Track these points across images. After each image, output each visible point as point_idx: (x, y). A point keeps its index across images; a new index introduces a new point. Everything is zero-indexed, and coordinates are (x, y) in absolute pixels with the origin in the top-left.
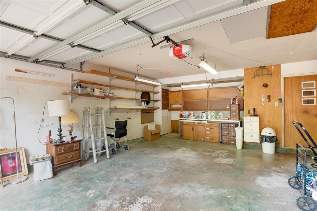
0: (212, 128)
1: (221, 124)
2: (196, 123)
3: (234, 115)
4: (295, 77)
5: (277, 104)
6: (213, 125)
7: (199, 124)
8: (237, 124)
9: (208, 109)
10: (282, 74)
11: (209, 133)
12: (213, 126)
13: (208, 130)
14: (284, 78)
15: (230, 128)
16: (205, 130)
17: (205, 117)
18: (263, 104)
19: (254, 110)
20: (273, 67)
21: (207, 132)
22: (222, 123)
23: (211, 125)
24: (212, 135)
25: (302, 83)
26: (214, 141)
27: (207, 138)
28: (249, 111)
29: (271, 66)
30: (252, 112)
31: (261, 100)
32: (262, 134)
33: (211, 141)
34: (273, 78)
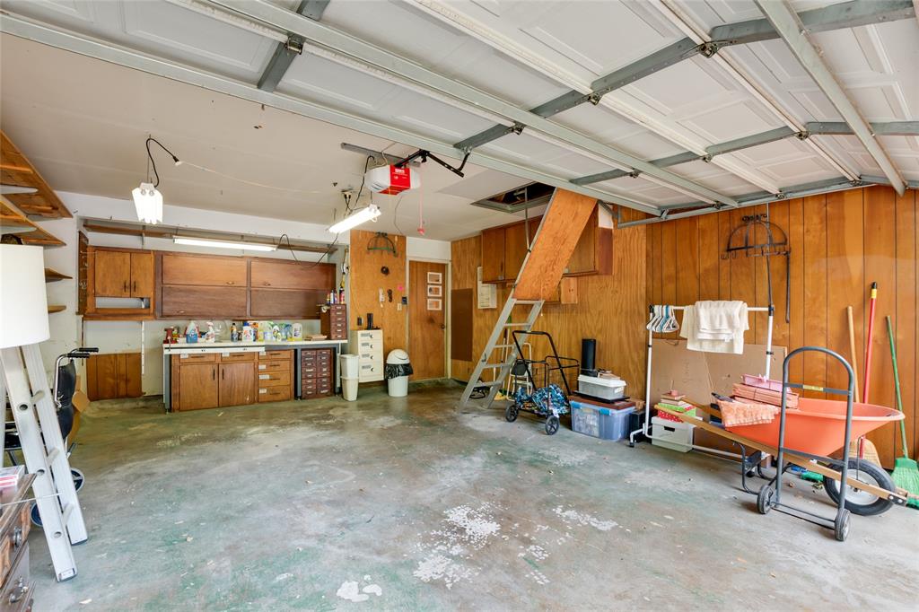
0: (276, 363)
1: (299, 351)
2: (228, 355)
3: (339, 328)
4: (421, 263)
5: (399, 306)
6: (277, 357)
7: (236, 358)
8: (335, 349)
9: (248, 313)
10: (407, 254)
11: (267, 377)
12: (278, 360)
13: (263, 372)
14: (410, 262)
15: (318, 359)
16: (257, 372)
17: (252, 337)
18: (382, 306)
19: (370, 317)
20: (396, 239)
21: (261, 377)
22: (302, 350)
23: (273, 356)
24: (274, 383)
25: (429, 273)
26: (280, 397)
27: (261, 391)
28: (359, 320)
29: (394, 236)
30: (364, 321)
31: (378, 298)
32: (388, 362)
33: (271, 398)
34: (396, 259)
